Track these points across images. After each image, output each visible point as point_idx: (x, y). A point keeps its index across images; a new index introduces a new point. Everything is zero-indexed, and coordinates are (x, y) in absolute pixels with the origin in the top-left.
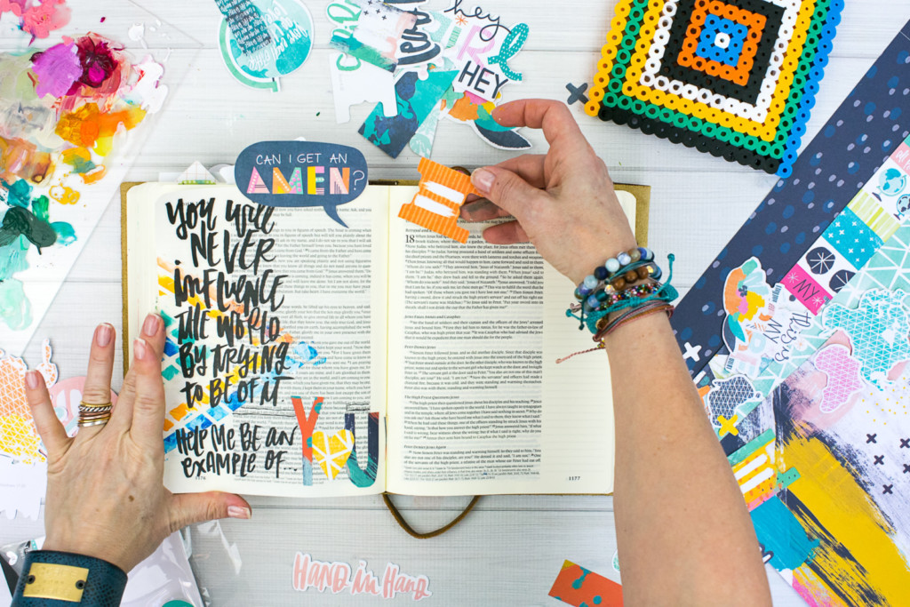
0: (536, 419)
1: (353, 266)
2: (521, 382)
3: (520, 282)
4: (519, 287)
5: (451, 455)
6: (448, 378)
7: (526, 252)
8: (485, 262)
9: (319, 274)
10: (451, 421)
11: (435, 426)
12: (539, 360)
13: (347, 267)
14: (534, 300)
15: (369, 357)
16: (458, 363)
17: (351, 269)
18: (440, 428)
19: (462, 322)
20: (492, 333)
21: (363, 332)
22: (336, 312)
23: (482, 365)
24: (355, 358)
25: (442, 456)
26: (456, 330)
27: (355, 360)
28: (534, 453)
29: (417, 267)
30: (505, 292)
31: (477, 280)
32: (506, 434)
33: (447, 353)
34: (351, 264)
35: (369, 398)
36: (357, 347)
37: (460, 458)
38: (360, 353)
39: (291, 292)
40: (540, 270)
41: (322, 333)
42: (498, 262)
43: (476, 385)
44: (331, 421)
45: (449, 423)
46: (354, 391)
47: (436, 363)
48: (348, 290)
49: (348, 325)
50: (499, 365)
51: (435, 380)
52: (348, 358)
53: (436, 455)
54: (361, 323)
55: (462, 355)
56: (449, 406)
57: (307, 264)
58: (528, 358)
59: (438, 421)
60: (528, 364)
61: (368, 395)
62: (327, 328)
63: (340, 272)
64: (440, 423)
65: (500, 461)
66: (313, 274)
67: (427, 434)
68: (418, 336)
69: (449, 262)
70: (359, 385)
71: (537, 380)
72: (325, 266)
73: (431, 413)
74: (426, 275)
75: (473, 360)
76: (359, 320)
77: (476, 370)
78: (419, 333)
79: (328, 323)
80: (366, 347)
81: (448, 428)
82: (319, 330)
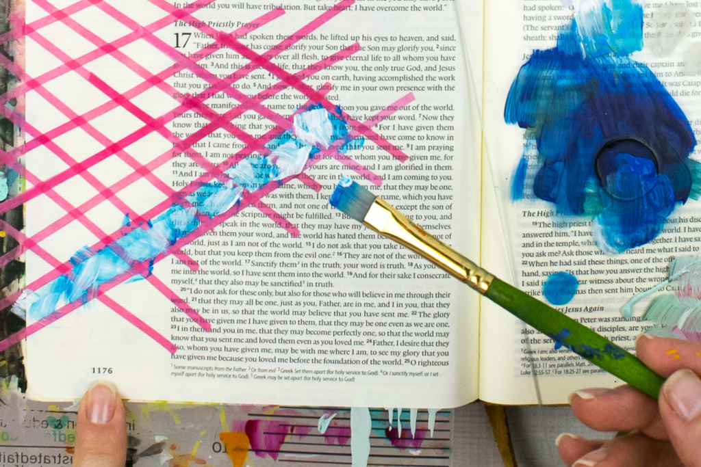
15: (450, 138)
18: (593, 272)
21: (439, 88)
22: (384, 48)
24: (420, 138)
27: (421, 143)
35: (449, 217)
36: (426, 118)
37: (631, 329)
38: (432, 128)
39: (297, 8)
41: (357, 88)
44: (373, 261)
46: (418, 203)
49: (409, 74)
52: (406, 138)
59: (588, 258)
61: (446, 212)
62: (368, 79)
64: (593, 262)
70: (430, 192)
73: (574, 244)
76: (432, 64)
79: (369, 69)
80: (444, 118)
81: (609, 272)
82: (351, 83)
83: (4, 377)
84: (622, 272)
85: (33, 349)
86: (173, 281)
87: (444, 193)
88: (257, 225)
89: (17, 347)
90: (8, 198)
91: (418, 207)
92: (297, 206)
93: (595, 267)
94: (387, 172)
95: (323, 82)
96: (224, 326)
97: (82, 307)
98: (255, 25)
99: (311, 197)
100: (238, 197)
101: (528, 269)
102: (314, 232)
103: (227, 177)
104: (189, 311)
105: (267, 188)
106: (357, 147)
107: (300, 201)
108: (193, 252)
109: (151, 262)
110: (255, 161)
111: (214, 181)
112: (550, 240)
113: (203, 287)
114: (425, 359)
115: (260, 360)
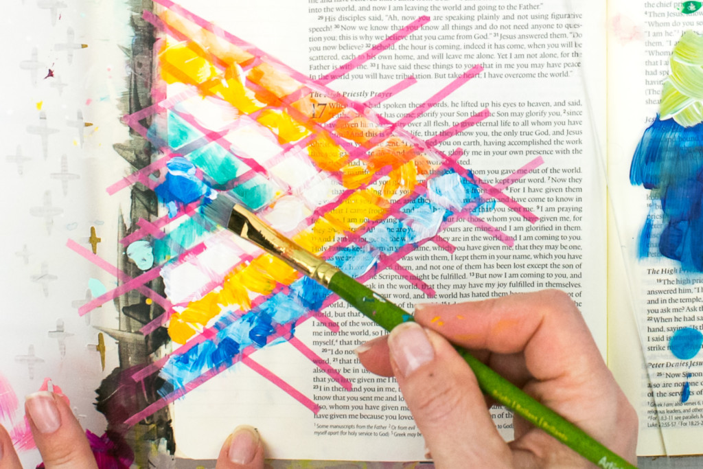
1: (547, 26)
9: (480, 42)
13: (534, 27)
15: (579, 199)
17: (543, 31)
21: (566, 152)
22: (513, 114)
24: (549, 200)
27: (550, 205)
34: (542, 22)
35: (579, 276)
36: (555, 180)
38: (561, 190)
39: (428, 76)
41: (487, 153)
46: (549, 261)
48: (536, 71)
49: (537, 138)
52: (536, 200)
54: (562, 133)
57: (458, 23)
62: (497, 143)
63: (521, 37)
66: (469, 42)
70: (560, 252)
72: (493, 27)
76: (560, 128)
79: (499, 134)
80: (572, 180)
82: (482, 148)
83: (153, 440)
85: (180, 412)
86: (315, 343)
87: (573, 252)
88: (394, 287)
89: (165, 411)
90: (153, 266)
91: (549, 266)
92: (433, 268)
94: (518, 233)
95: (455, 148)
96: (364, 385)
97: (227, 370)
98: (387, 94)
99: (445, 258)
100: (375, 260)
101: (653, 325)
102: (449, 292)
103: (365, 241)
104: (331, 371)
105: (402, 252)
106: (488, 210)
107: (435, 263)
108: (333, 314)
109: (293, 325)
110: (391, 225)
111: (352, 245)
112: (674, 296)
113: (344, 348)
115: (400, 418)
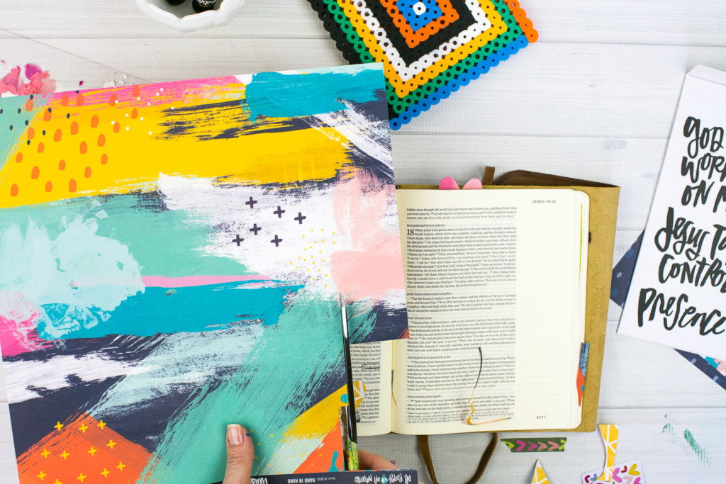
0: (511, 372)
2: (499, 343)
3: (498, 264)
4: (497, 268)
5: (445, 402)
6: (442, 342)
7: (502, 240)
8: (470, 249)
10: (444, 375)
11: (432, 380)
12: (513, 325)
14: (509, 278)
16: (450, 330)
18: (436, 382)
19: (453, 298)
20: (477, 305)
23: (469, 331)
25: (438, 403)
26: (447, 304)
28: (510, 399)
29: (416, 255)
30: (486, 273)
31: (465, 264)
32: (487, 384)
33: (441, 322)
37: (451, 404)
40: (514, 254)
42: (481, 249)
43: (463, 347)
45: (443, 377)
46: (368, 353)
47: (433, 331)
50: (482, 330)
51: (432, 344)
53: (433, 403)
55: (453, 324)
56: (443, 364)
58: (504, 324)
59: (434, 376)
60: (505, 329)
61: (378, 357)
64: (436, 377)
65: (483, 406)
67: (426, 386)
68: (418, 309)
69: (443, 250)
70: (372, 349)
71: (512, 341)
73: (429, 370)
74: (424, 261)
75: (461, 327)
77: (464, 335)
78: (418, 307)
81: (442, 381)
84: (448, 381)
87: (377, 349)
91: (368, 355)
93: (437, 380)
114: (370, 416)
